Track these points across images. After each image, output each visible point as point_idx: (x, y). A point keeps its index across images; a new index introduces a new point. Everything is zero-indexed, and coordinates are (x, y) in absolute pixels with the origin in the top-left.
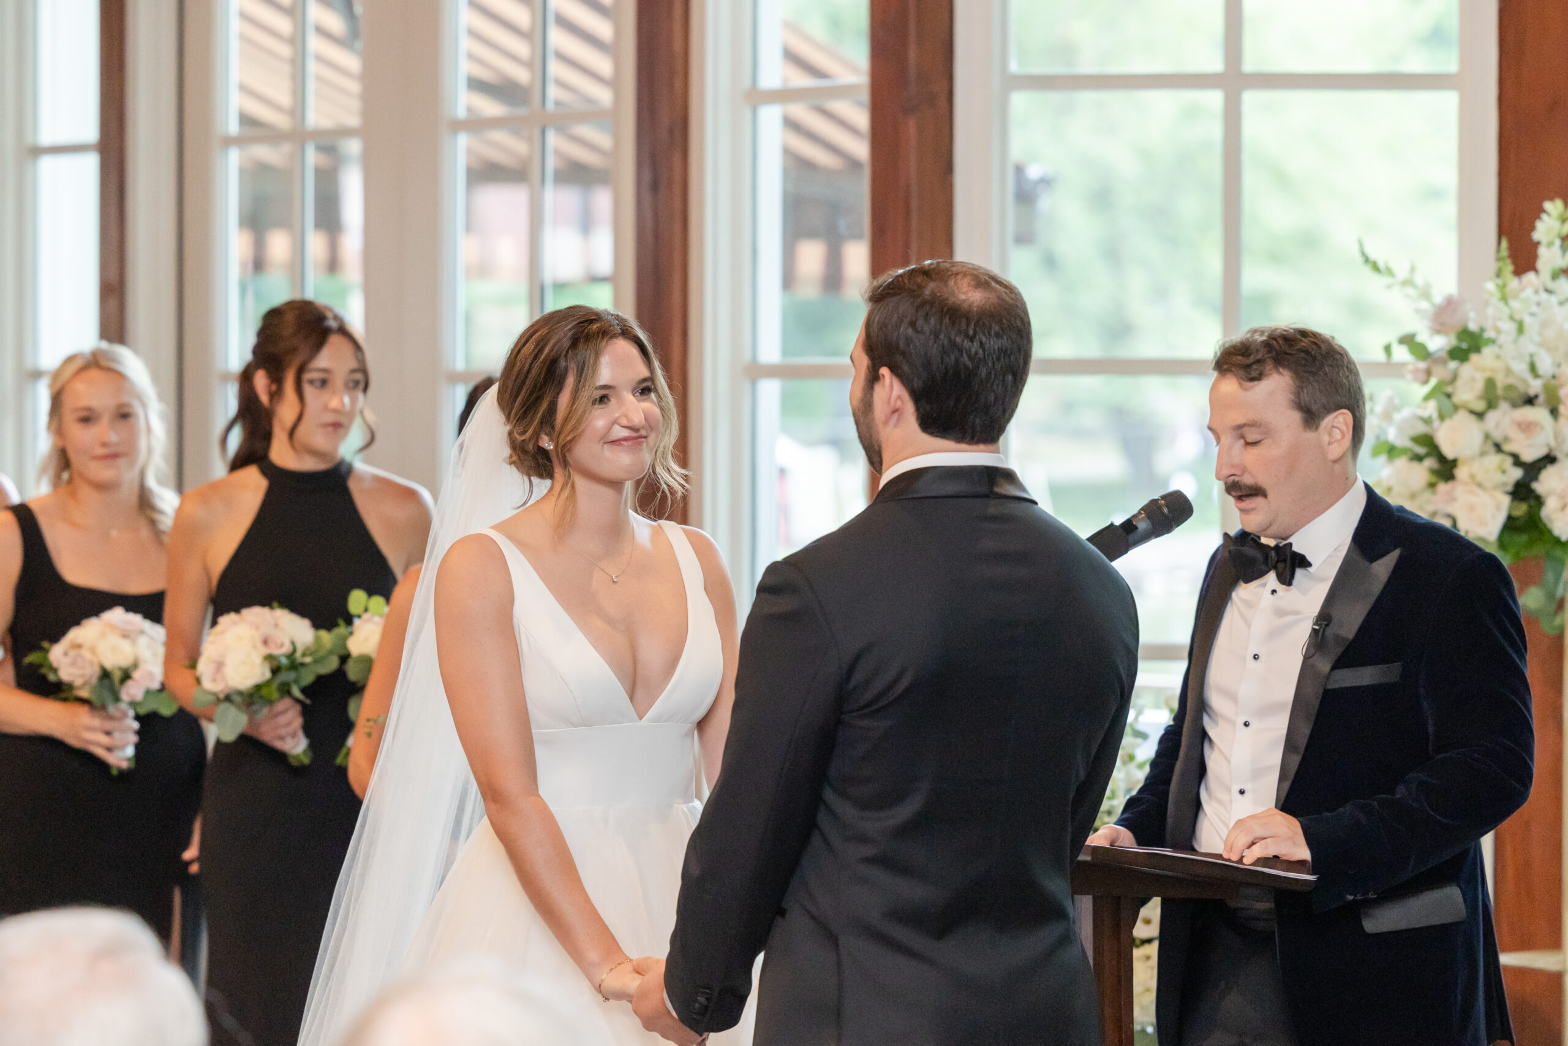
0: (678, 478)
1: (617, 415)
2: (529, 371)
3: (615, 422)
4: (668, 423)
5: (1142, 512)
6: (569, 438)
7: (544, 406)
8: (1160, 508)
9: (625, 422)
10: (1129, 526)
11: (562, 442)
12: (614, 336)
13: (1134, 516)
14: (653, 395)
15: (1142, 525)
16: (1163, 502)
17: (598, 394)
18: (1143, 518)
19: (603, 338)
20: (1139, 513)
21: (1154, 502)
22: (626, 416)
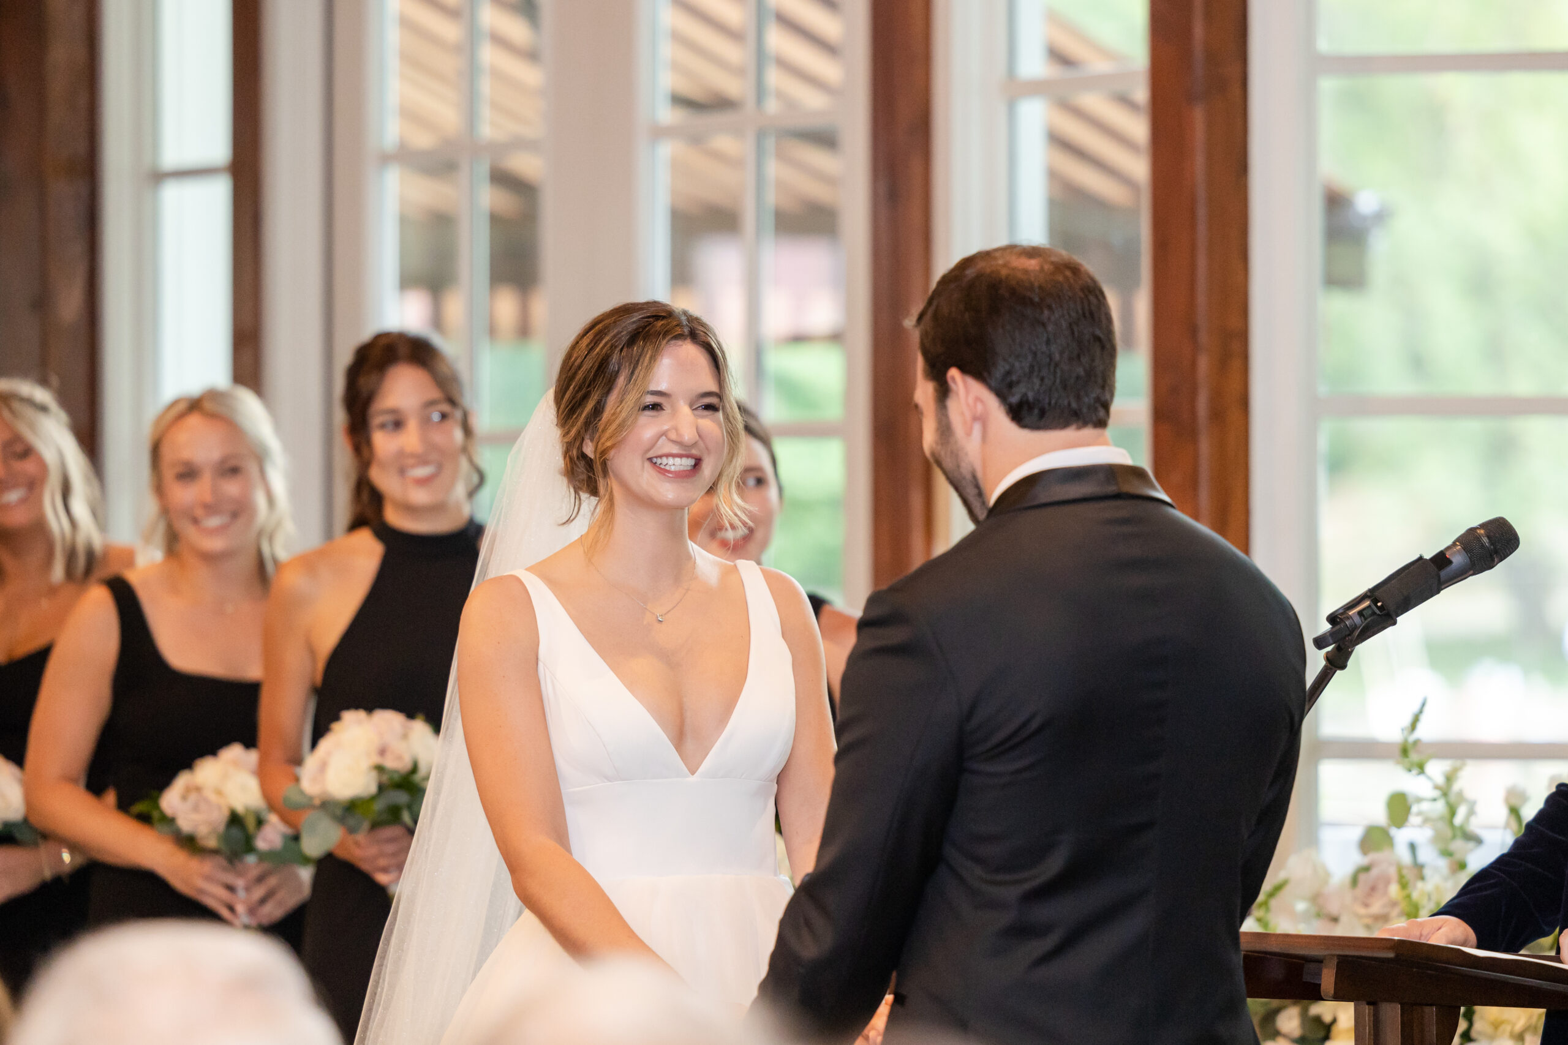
0: (739, 513)
1: (666, 427)
2: (580, 367)
3: (664, 434)
4: (734, 450)
5: (1457, 543)
6: (609, 444)
7: (590, 405)
8: (1478, 538)
9: (673, 436)
10: (1441, 560)
11: (600, 448)
12: (679, 337)
13: (1448, 548)
14: (720, 414)
15: (1458, 559)
16: (1482, 531)
17: (650, 399)
18: (1458, 551)
19: (664, 338)
20: (1454, 544)
21: (1472, 531)
22: (676, 429)
